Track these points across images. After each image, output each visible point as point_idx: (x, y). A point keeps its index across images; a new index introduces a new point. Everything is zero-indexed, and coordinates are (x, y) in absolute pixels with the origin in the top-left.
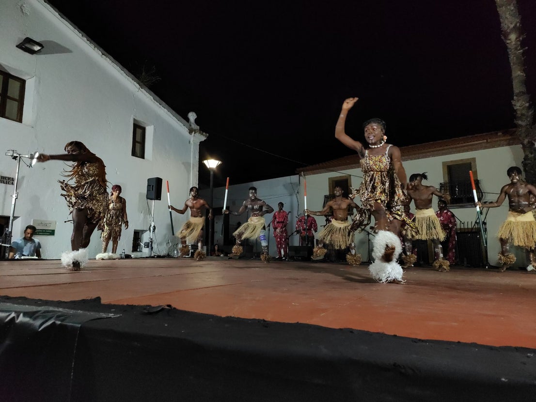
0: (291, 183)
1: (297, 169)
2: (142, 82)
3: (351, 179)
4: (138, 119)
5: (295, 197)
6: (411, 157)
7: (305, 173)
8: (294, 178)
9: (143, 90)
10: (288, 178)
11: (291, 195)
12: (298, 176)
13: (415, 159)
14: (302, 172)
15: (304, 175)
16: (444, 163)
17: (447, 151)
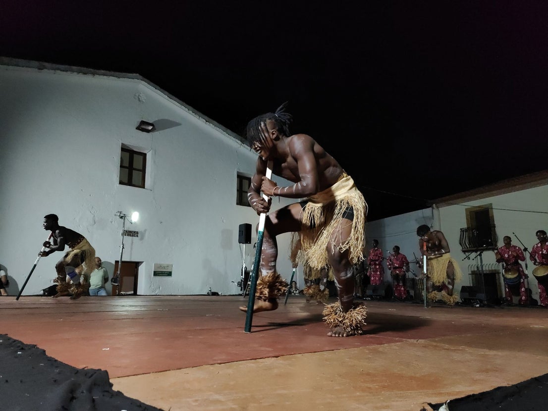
0: (424, 217)
3: (492, 208)
7: (438, 205)
8: (427, 212)
10: (420, 211)
12: (431, 209)
14: (434, 205)
15: (437, 207)
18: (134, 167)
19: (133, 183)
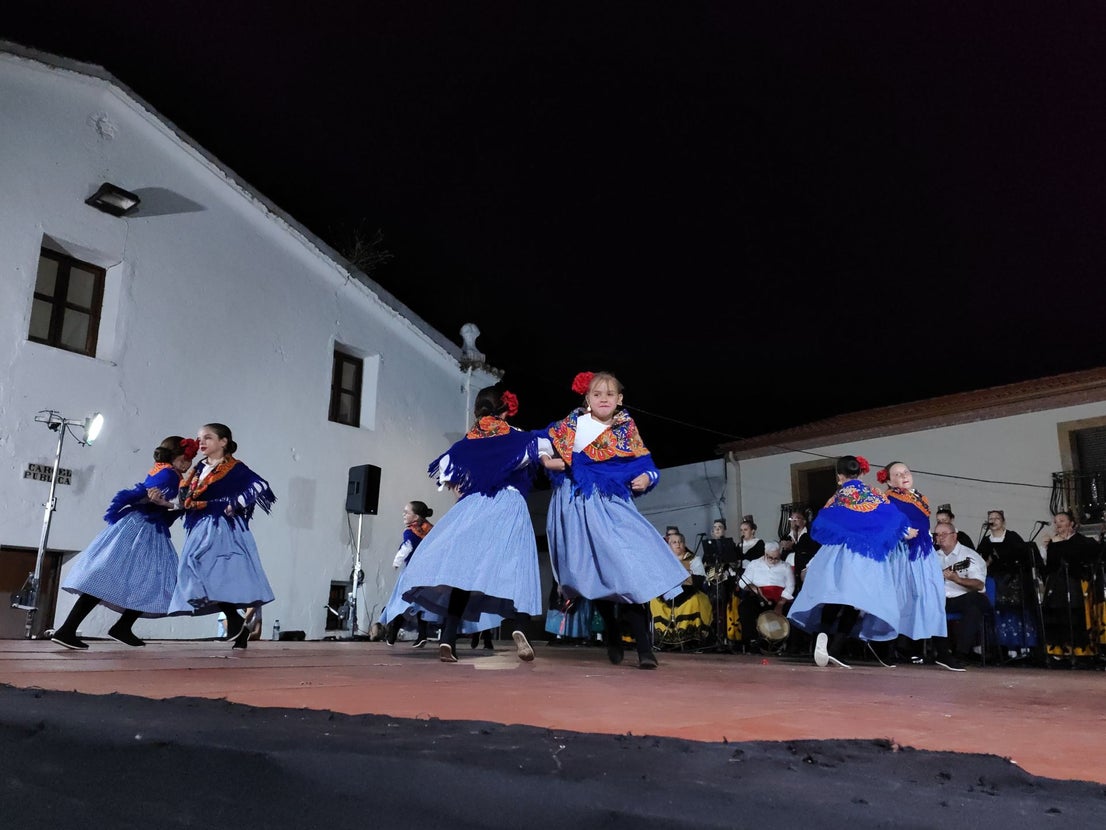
0: (707, 478)
1: (720, 445)
2: (354, 264)
4: (344, 341)
5: (715, 509)
6: (981, 411)
7: (738, 454)
8: (714, 467)
9: (356, 281)
10: (700, 465)
11: (707, 505)
12: (722, 460)
13: (992, 417)
14: (731, 453)
15: (736, 459)
16: (1061, 426)
17: (1067, 397)
18: (69, 299)
19: (64, 340)
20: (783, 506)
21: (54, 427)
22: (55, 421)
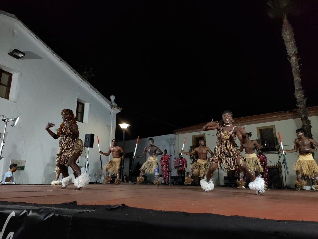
0: (170, 139)
1: (174, 130)
2: (83, 77)
3: (205, 136)
4: (80, 98)
5: (172, 147)
7: (178, 132)
8: (172, 136)
9: (84, 82)
10: (169, 135)
11: (170, 146)
12: (174, 134)
15: (178, 134)
16: (257, 128)
17: (259, 121)
20: (190, 146)
21: (4, 120)
22: (4, 119)
